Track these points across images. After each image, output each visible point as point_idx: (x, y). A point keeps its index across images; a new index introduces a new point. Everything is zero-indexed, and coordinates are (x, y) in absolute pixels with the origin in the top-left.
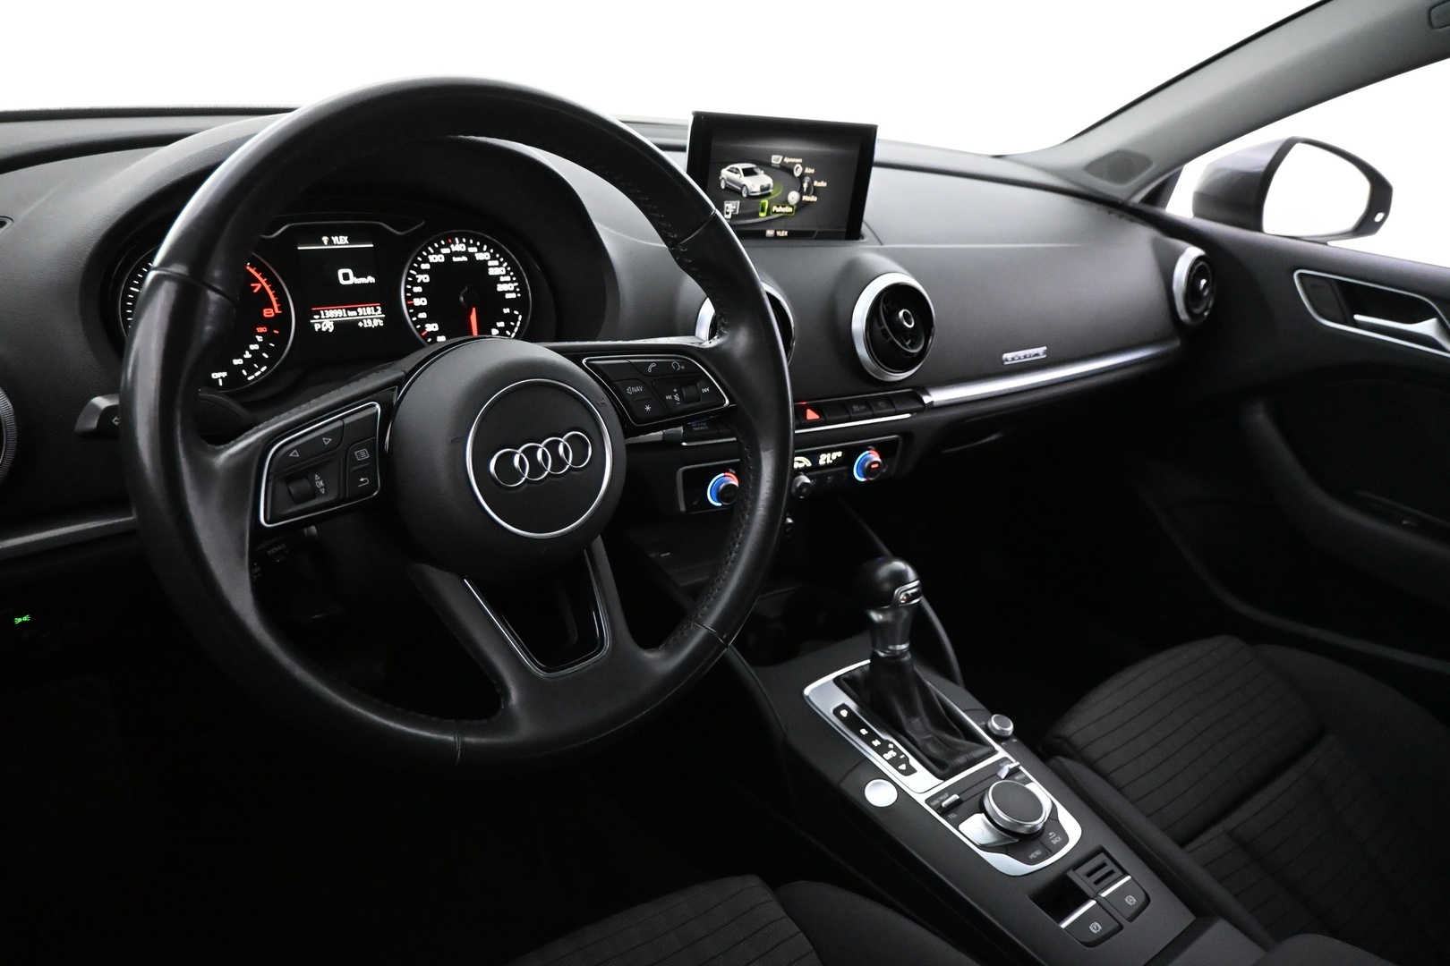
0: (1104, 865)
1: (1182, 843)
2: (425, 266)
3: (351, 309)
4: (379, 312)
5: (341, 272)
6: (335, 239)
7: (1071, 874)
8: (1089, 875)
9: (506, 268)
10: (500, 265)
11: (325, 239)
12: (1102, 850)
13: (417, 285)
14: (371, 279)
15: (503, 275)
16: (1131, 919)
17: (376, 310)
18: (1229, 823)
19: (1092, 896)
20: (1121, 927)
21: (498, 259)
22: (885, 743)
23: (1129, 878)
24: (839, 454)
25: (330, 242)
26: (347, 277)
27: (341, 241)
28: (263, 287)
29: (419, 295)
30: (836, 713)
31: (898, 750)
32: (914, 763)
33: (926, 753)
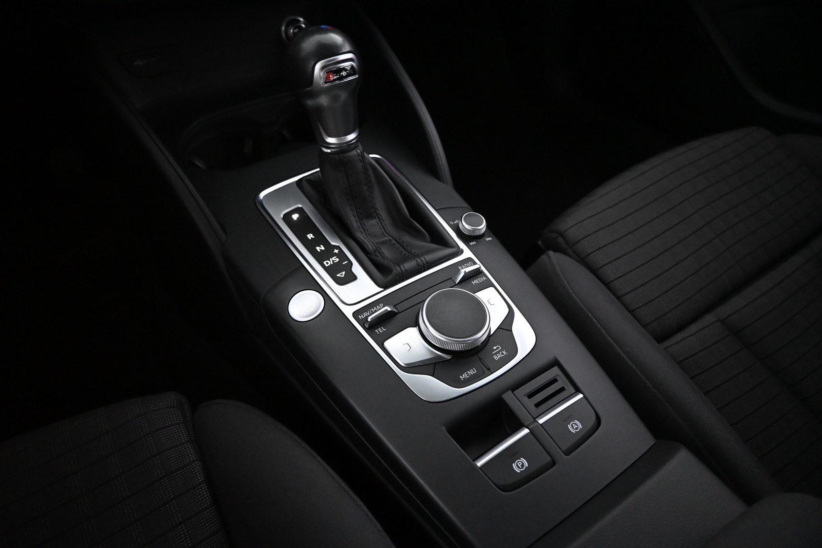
0: (554, 381)
1: (661, 338)
7: (508, 397)
8: (530, 396)
12: (556, 363)
16: (568, 452)
18: (724, 311)
19: (526, 424)
20: (553, 463)
22: (330, 248)
23: (581, 396)
30: (287, 218)
31: (342, 255)
32: (357, 269)
33: (373, 257)
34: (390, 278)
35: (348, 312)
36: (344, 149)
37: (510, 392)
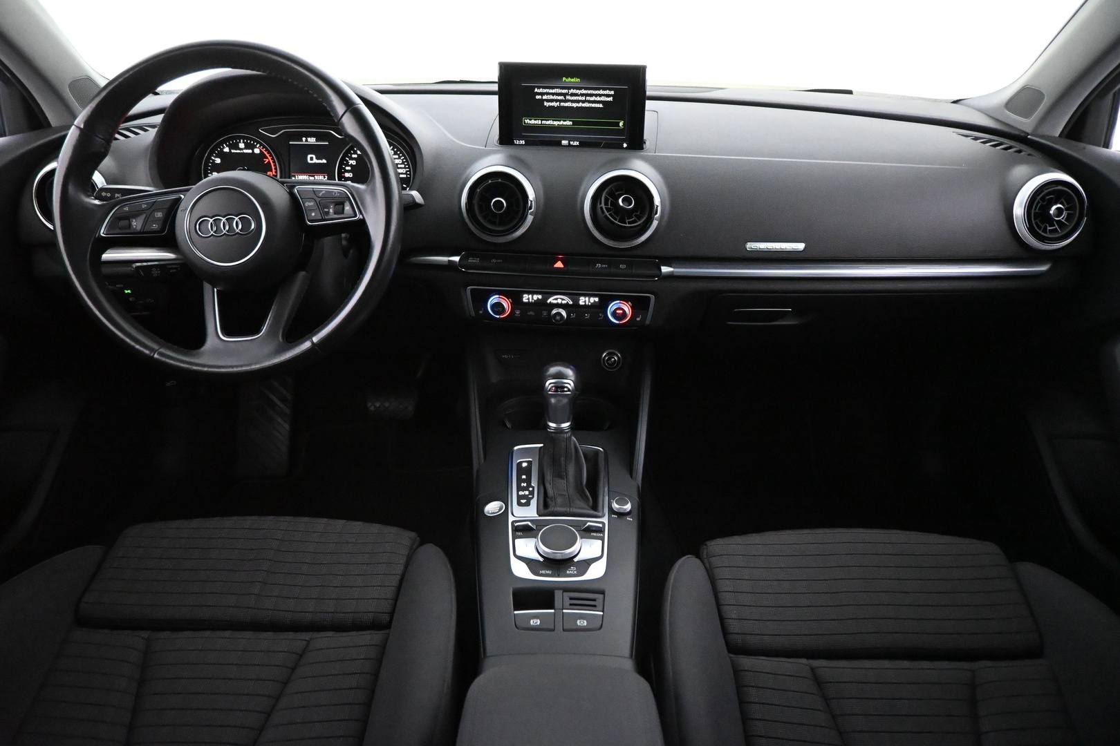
0: (594, 600)
2: (354, 156)
3: (311, 176)
4: (326, 179)
5: (309, 156)
6: (309, 139)
7: (558, 592)
8: (571, 599)
9: (402, 160)
10: (399, 158)
11: (304, 139)
12: (602, 593)
13: (349, 166)
14: (324, 161)
15: (400, 164)
16: (566, 631)
17: (324, 178)
19: (556, 607)
20: (554, 630)
21: (398, 155)
22: (528, 487)
23: (602, 613)
24: (597, 299)
25: (307, 141)
26: (312, 159)
27: (312, 140)
28: (269, 162)
29: (348, 171)
30: (519, 464)
31: (532, 493)
32: (534, 502)
33: (548, 500)
34: (546, 511)
35: (511, 519)
36: (559, 431)
37: (561, 591)
